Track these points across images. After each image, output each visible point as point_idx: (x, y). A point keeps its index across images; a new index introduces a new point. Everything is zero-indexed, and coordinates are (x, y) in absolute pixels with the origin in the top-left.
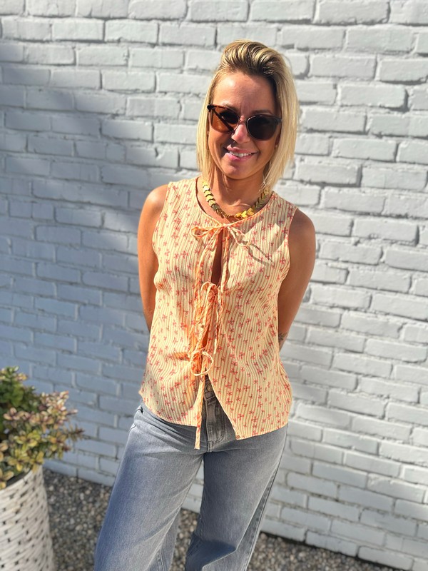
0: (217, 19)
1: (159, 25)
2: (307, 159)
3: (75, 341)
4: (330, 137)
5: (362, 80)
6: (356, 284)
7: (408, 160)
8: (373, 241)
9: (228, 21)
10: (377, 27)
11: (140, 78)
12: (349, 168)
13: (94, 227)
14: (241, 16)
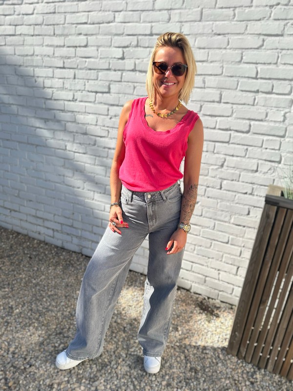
0: (54, 23)
1: (34, 27)
2: (90, 81)
3: (9, 166)
4: (97, 72)
5: (107, 47)
6: (112, 137)
7: (126, 81)
8: (117, 117)
9: (58, 24)
10: (111, 24)
11: (28, 50)
12: (105, 85)
13: (15, 114)
14: (62, 22)
